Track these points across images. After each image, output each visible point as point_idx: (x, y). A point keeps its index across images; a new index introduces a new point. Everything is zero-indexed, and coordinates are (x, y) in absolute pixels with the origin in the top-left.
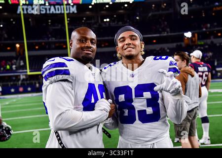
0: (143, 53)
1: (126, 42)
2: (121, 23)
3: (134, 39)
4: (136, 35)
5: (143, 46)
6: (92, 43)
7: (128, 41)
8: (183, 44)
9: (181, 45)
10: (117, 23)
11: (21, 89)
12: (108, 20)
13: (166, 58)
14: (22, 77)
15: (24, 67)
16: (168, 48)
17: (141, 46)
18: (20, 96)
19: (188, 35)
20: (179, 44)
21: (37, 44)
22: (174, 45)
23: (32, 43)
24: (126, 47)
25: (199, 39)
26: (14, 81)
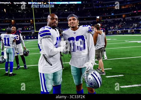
0: (78, 25)
1: (71, 21)
2: (71, 12)
3: (74, 20)
4: (75, 18)
5: (78, 22)
6: (56, 20)
7: (72, 21)
8: (96, 21)
9: (95, 21)
10: (70, 12)
11: (32, 38)
12: (67, 10)
13: (87, 26)
14: (33, 33)
15: (34, 29)
16: (90, 22)
17: (77, 22)
18: (32, 40)
19: (98, 17)
20: (94, 21)
21: (38, 20)
22: (92, 21)
23: (37, 19)
24: (71, 23)
25: (102, 19)
26: (30, 34)
